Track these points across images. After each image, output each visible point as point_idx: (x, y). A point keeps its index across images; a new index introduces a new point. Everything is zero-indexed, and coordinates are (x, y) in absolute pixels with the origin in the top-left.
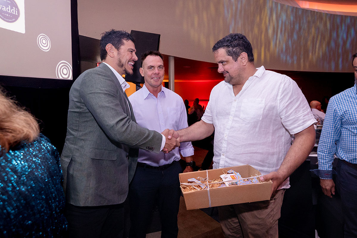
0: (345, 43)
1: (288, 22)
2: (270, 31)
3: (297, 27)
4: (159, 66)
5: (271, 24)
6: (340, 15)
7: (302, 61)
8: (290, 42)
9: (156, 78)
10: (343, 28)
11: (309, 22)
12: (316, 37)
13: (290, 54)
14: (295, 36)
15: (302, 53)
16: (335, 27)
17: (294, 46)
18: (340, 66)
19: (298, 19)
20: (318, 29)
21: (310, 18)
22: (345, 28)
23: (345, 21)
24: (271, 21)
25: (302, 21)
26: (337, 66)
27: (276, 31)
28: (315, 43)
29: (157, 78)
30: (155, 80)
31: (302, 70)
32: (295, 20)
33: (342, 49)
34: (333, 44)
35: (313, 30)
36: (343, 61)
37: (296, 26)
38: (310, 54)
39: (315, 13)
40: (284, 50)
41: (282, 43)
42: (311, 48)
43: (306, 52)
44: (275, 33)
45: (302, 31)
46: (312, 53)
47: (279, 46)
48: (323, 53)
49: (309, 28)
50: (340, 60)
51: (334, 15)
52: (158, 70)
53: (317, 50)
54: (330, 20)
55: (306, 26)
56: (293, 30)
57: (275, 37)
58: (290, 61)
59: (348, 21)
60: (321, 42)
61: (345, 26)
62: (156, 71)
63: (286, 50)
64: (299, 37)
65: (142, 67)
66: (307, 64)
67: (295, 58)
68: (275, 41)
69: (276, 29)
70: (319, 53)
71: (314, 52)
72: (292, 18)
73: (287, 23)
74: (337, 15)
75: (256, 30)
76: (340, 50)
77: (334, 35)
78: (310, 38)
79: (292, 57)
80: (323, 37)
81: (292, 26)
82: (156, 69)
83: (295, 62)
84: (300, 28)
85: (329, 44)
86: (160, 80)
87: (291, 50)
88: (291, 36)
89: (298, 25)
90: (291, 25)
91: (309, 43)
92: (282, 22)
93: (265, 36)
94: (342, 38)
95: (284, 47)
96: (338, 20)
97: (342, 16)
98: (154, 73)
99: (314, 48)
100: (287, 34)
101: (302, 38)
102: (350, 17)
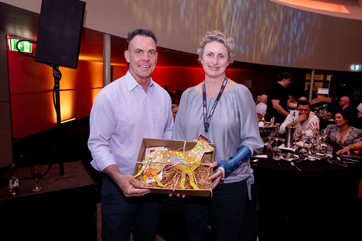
0: (295, 37)
1: (244, 9)
2: (224, 17)
3: (252, 15)
4: (150, 51)
5: (226, 8)
6: (292, 8)
7: (254, 52)
8: (244, 32)
9: (144, 66)
10: (295, 21)
11: (263, 12)
12: (269, 28)
13: (243, 44)
14: (249, 25)
15: (255, 43)
16: (287, 20)
17: (247, 36)
18: (289, 60)
19: (253, 7)
20: (271, 19)
21: (265, 7)
22: (296, 22)
23: (297, 14)
24: (226, 6)
25: (257, 10)
26: (286, 59)
27: (230, 17)
28: (267, 34)
29: (146, 67)
30: (144, 69)
31: (253, 62)
32: (250, 7)
33: (292, 43)
34: (284, 37)
35: (267, 21)
36: (291, 56)
37: (250, 14)
38: (262, 46)
39: (270, 3)
40: (237, 39)
41: (235, 31)
42: (263, 40)
43: (259, 43)
44: (230, 19)
45: (256, 20)
46: (264, 45)
47: (232, 34)
48: (274, 46)
49: (263, 17)
50: (290, 54)
51: (288, 7)
52: (148, 56)
53: (269, 42)
54: (283, 12)
55: (260, 15)
56: (247, 18)
57: (229, 23)
58: (242, 52)
59: (300, 15)
60: (273, 34)
61: (296, 20)
62: (145, 56)
63: (239, 39)
64: (253, 27)
65: (127, 50)
66: (259, 56)
67: (248, 48)
68: (229, 27)
69: (230, 15)
70: (270, 46)
71: (266, 45)
72: (247, 5)
73: (242, 9)
74: (290, 7)
75: (209, 14)
76: (290, 44)
77: (286, 28)
78: (264, 29)
79: (245, 47)
80: (276, 29)
81: (247, 14)
82: (146, 53)
83: (247, 53)
84: (255, 16)
85: (280, 37)
86: (150, 70)
87: (244, 40)
88: (245, 25)
89: (253, 13)
90: (245, 13)
91: (262, 34)
92: (237, 7)
93: (218, 22)
94: (293, 32)
95: (238, 35)
96: (291, 13)
97: (294, 9)
98: (143, 59)
99: (267, 40)
100: (241, 22)
101: (256, 29)
102: (302, 11)
